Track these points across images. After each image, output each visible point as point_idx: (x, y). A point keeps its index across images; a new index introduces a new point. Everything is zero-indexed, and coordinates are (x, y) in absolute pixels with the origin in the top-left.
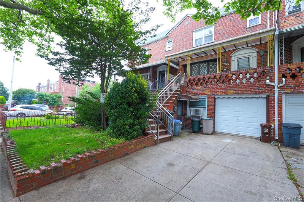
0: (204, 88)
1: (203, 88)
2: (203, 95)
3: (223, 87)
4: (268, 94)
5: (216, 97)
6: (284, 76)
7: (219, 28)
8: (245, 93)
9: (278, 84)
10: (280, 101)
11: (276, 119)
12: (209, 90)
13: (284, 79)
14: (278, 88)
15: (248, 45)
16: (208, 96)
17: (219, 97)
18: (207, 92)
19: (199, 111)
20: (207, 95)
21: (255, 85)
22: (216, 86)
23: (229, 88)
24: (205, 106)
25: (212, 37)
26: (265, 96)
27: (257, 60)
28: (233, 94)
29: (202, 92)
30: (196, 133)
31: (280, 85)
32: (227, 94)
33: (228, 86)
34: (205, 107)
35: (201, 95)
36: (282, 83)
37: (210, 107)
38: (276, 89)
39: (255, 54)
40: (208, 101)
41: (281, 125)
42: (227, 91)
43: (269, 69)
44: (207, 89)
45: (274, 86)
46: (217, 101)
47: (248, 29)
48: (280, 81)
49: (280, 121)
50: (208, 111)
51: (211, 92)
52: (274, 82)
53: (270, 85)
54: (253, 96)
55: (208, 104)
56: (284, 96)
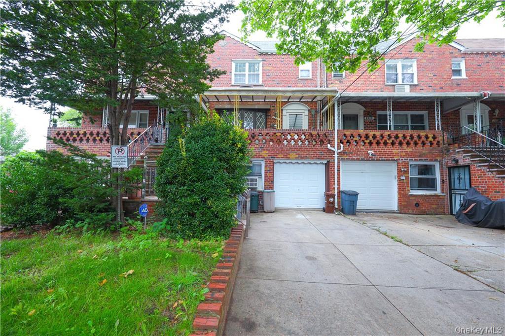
0: (260, 148)
1: (258, 148)
2: (259, 158)
3: (284, 149)
4: (328, 160)
5: (275, 161)
6: (341, 142)
7: (268, 68)
8: (309, 158)
9: (338, 150)
10: (339, 167)
11: (336, 186)
12: (267, 152)
13: (341, 145)
14: (338, 153)
15: (301, 100)
16: (265, 159)
17: (278, 161)
18: (265, 153)
19: (256, 181)
20: (264, 157)
21: (318, 149)
22: (276, 146)
23: (292, 150)
24: (261, 173)
25: (258, 77)
26: (325, 162)
27: (309, 119)
28: (296, 158)
29: (258, 153)
30: (255, 213)
31: (339, 151)
32: (289, 158)
33: (290, 148)
34: (261, 175)
35: (257, 157)
36: (340, 149)
37: (268, 174)
38: (336, 155)
39: (307, 113)
40: (265, 167)
41: (339, 192)
42: (289, 154)
43: (330, 132)
44: (264, 150)
45: (334, 152)
46: (276, 166)
47: (300, 80)
48: (339, 148)
49: (339, 188)
50: (266, 181)
51: (270, 154)
52: (334, 147)
53: (330, 150)
54: (315, 162)
55: (265, 171)
56: (341, 162)
